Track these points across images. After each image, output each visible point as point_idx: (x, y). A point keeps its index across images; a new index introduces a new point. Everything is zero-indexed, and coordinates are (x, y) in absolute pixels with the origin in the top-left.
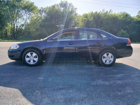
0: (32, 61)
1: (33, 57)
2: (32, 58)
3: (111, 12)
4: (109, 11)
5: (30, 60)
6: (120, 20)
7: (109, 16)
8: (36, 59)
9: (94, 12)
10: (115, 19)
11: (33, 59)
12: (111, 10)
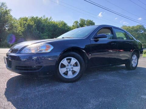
0: (70, 73)
1: (71, 65)
2: (70, 67)
3: (51, 19)
4: (49, 18)
5: (67, 72)
6: (60, 28)
7: (49, 23)
8: (77, 69)
9: (35, 17)
10: (55, 26)
11: (71, 70)
12: (51, 17)
